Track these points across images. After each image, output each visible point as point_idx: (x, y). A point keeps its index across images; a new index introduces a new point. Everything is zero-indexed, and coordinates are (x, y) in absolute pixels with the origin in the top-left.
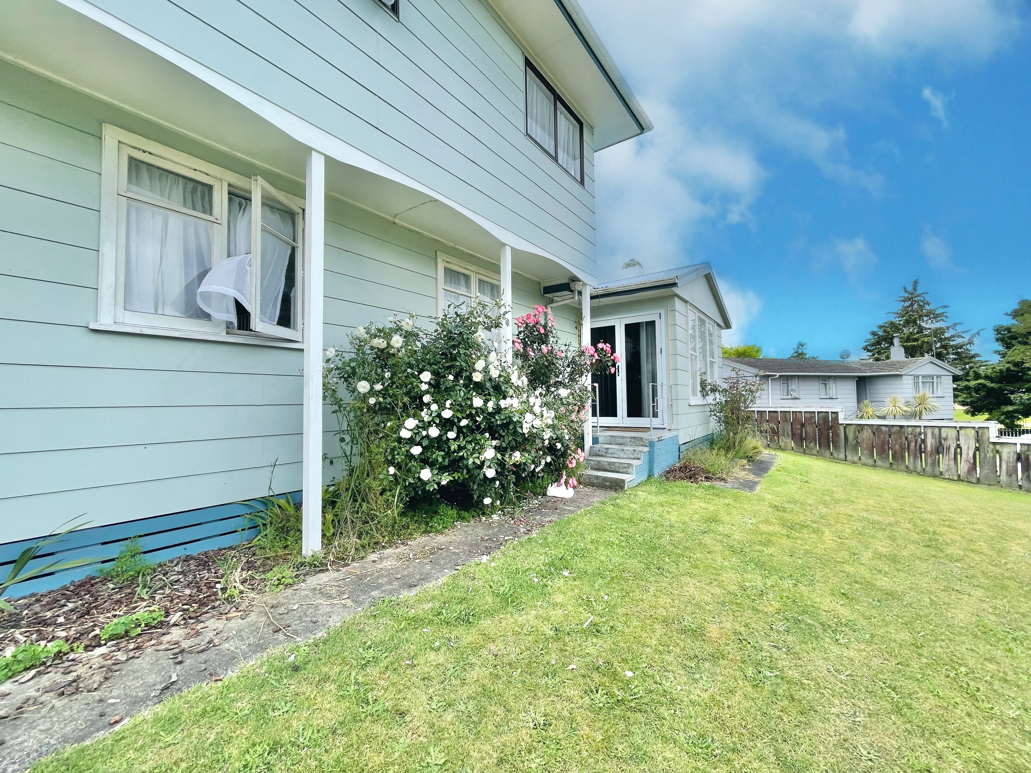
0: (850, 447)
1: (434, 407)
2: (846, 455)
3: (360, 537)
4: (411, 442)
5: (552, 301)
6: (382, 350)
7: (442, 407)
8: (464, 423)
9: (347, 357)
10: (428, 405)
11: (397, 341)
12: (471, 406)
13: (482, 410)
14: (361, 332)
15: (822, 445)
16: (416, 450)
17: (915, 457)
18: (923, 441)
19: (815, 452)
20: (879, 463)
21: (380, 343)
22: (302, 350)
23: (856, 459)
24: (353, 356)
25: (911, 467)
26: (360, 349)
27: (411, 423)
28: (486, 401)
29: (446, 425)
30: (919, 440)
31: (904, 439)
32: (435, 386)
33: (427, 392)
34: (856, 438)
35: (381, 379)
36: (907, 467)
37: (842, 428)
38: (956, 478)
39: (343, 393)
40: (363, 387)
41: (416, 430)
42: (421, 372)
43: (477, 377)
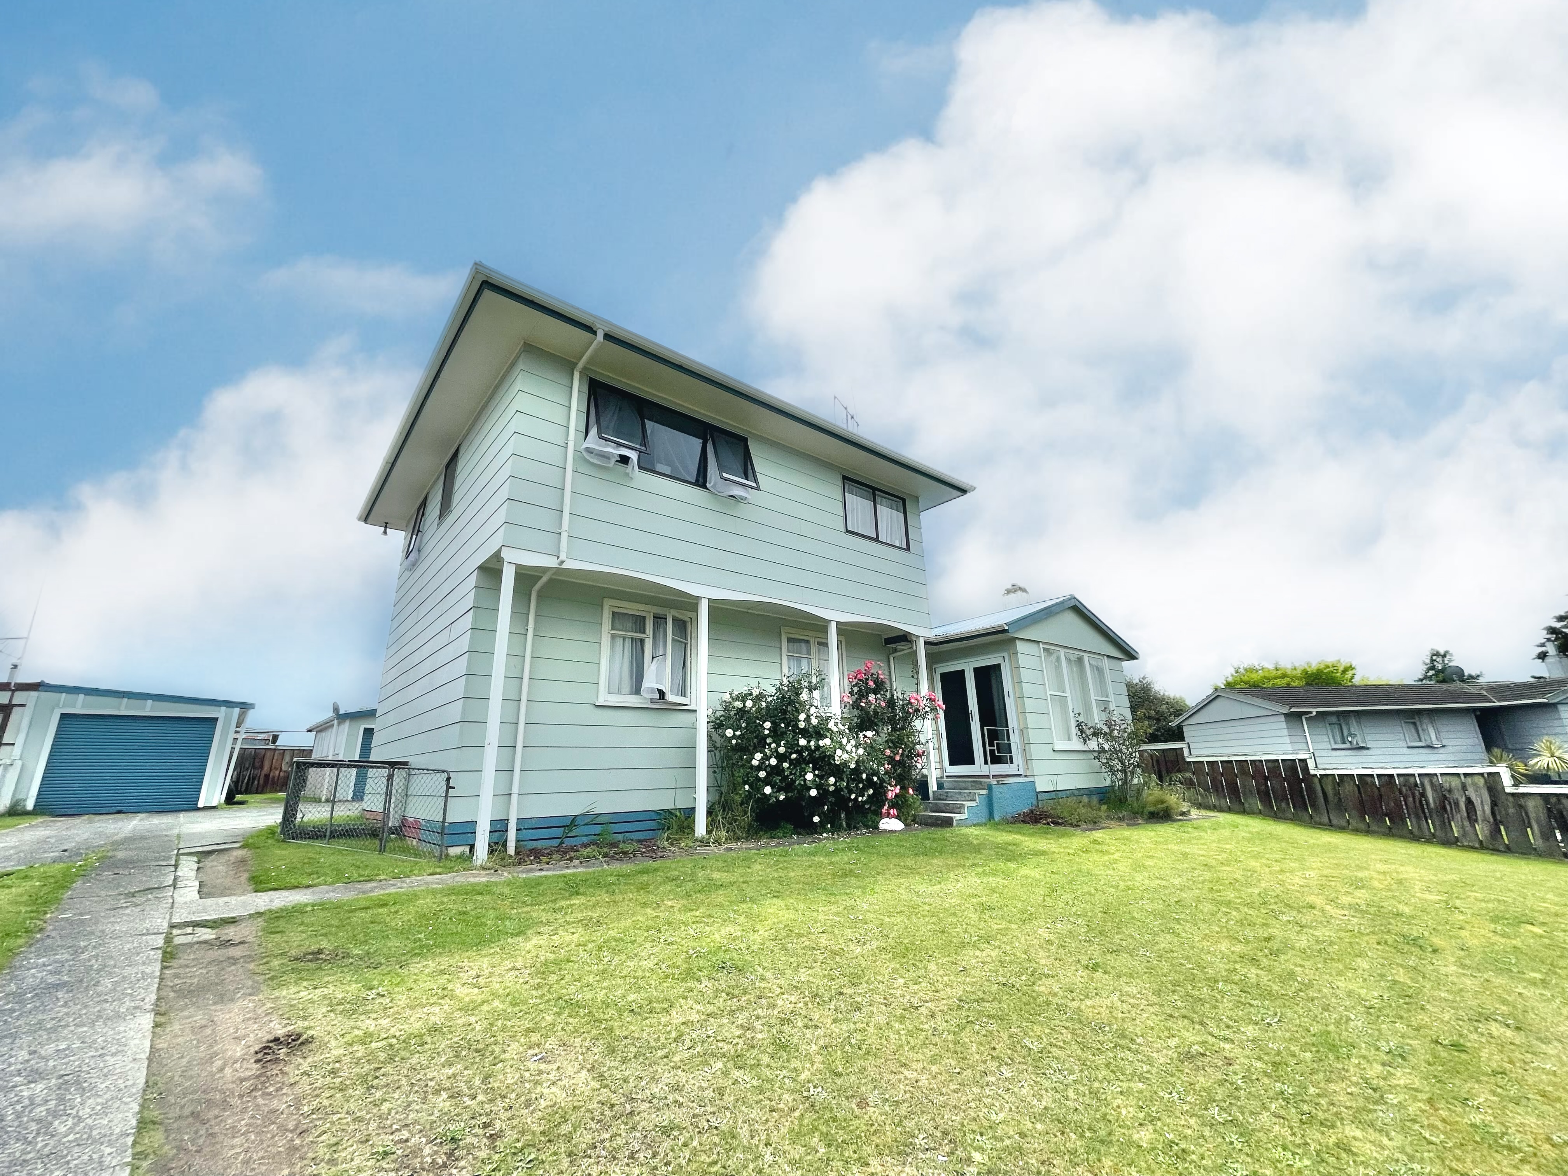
0: (1331, 806)
1: (773, 745)
2: (1329, 818)
3: (727, 832)
4: (759, 768)
5: (895, 651)
6: (740, 709)
7: (779, 746)
8: (794, 756)
9: (718, 714)
10: (770, 745)
11: (749, 704)
12: (798, 745)
13: (807, 748)
14: (727, 697)
15: (1297, 806)
16: (762, 774)
17: (1418, 818)
18: (1423, 794)
19: (1291, 816)
20: (1374, 827)
21: (738, 704)
22: (695, 711)
23: (1344, 824)
24: (722, 713)
25: (1415, 830)
26: (726, 709)
27: (758, 756)
28: (809, 742)
29: (781, 758)
30: (1417, 793)
31: (1397, 793)
32: (774, 730)
33: (768, 736)
34: (1337, 793)
35: (739, 728)
36: (1411, 832)
37: (1316, 781)
38: (1477, 845)
39: (716, 737)
40: (729, 733)
41: (762, 761)
42: (764, 722)
43: (802, 725)
